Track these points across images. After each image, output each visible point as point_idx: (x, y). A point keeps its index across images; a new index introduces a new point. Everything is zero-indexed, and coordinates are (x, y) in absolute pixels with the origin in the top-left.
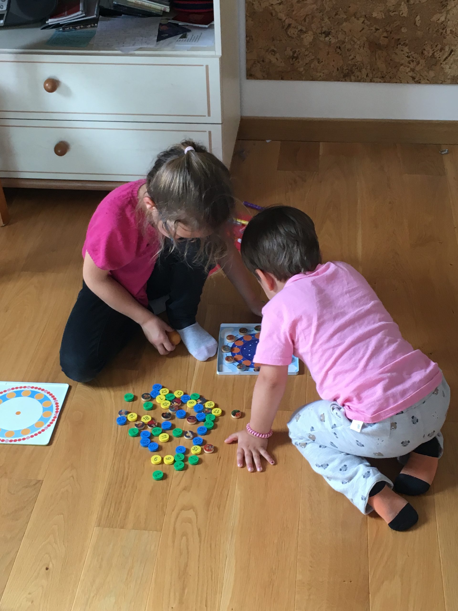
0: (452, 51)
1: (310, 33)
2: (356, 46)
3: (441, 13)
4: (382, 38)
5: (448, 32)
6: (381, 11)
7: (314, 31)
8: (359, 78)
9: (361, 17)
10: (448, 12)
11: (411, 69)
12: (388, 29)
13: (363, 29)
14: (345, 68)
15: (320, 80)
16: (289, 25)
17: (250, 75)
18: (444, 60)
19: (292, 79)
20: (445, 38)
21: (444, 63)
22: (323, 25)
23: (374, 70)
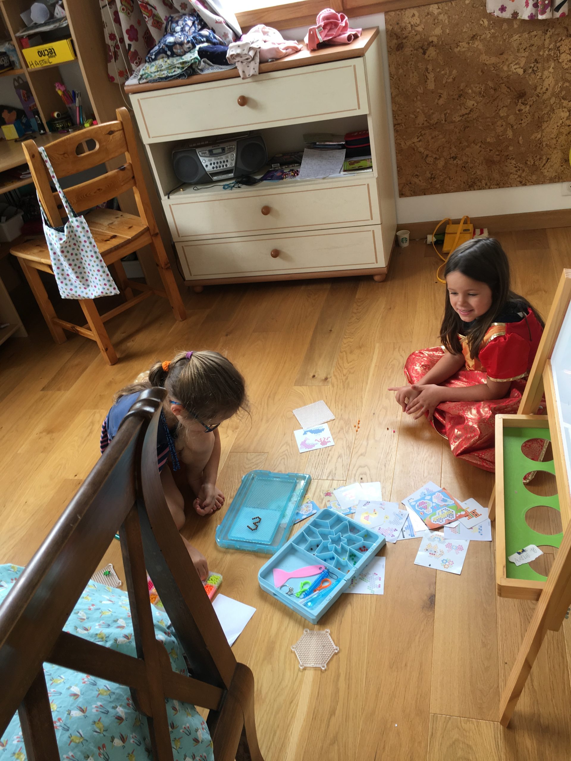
0: (548, 159)
1: (442, 159)
2: (476, 164)
3: (538, 132)
4: (495, 156)
5: (544, 146)
6: (493, 137)
7: (445, 157)
8: (480, 187)
9: (478, 143)
10: (542, 131)
11: (519, 176)
12: (499, 149)
13: (481, 151)
14: (469, 181)
15: (452, 192)
16: (427, 156)
17: (402, 195)
18: (543, 167)
19: (431, 193)
20: (542, 150)
21: (543, 168)
22: (451, 152)
23: (491, 180)
